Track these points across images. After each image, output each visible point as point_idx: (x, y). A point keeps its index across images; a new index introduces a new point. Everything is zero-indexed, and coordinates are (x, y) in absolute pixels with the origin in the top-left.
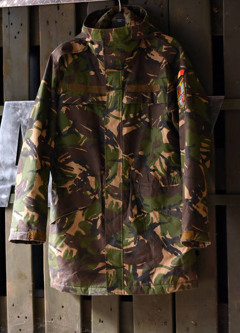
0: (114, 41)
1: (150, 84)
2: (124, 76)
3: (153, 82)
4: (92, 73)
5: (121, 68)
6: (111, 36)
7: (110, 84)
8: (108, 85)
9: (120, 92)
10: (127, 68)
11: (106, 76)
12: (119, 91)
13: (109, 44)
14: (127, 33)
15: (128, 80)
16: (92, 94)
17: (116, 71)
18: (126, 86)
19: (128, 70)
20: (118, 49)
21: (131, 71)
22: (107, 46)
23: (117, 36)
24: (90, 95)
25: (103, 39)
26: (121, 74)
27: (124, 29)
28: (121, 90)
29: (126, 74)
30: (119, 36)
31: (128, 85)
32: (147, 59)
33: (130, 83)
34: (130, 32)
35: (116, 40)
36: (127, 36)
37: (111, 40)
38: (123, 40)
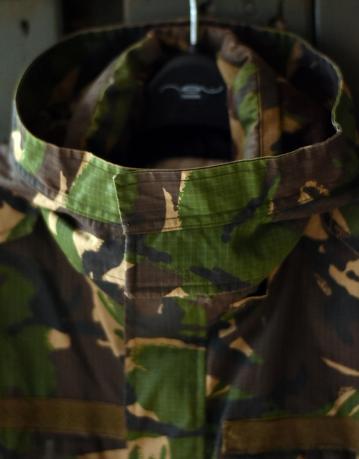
0: (186, 229)
1: (340, 414)
2: (215, 374)
3: (351, 403)
4: (58, 340)
5: (203, 334)
6: (170, 206)
7: (149, 406)
8: (138, 410)
9: (194, 449)
10: (233, 337)
11: (129, 365)
12: (188, 443)
13: (157, 244)
14: (253, 191)
15: (233, 393)
16: (59, 439)
17: (177, 343)
18: (224, 424)
19: (237, 344)
20: (203, 272)
21: (248, 352)
22: (147, 251)
23: (200, 206)
24: (50, 444)
25: (131, 217)
26: (200, 363)
27: (236, 170)
28: (200, 441)
29: (227, 365)
30: (211, 206)
31: (232, 419)
32: (328, 292)
33: (242, 412)
34: (265, 186)
35: (194, 223)
36: (252, 206)
37: (172, 223)
38: (228, 228)
